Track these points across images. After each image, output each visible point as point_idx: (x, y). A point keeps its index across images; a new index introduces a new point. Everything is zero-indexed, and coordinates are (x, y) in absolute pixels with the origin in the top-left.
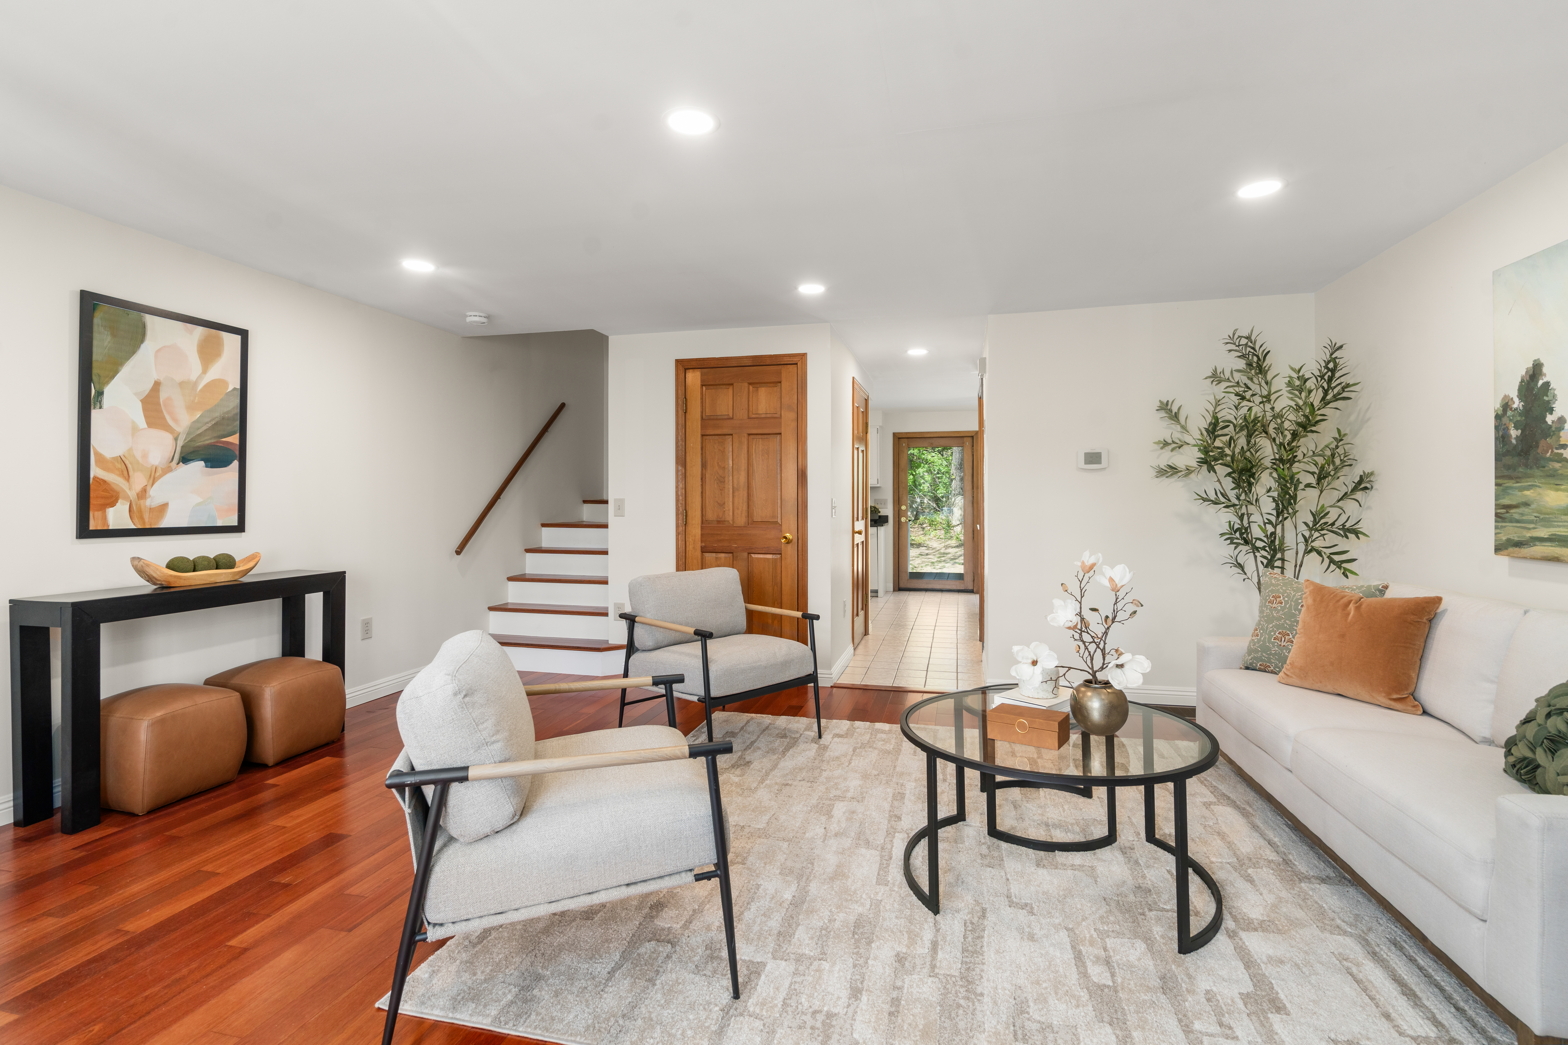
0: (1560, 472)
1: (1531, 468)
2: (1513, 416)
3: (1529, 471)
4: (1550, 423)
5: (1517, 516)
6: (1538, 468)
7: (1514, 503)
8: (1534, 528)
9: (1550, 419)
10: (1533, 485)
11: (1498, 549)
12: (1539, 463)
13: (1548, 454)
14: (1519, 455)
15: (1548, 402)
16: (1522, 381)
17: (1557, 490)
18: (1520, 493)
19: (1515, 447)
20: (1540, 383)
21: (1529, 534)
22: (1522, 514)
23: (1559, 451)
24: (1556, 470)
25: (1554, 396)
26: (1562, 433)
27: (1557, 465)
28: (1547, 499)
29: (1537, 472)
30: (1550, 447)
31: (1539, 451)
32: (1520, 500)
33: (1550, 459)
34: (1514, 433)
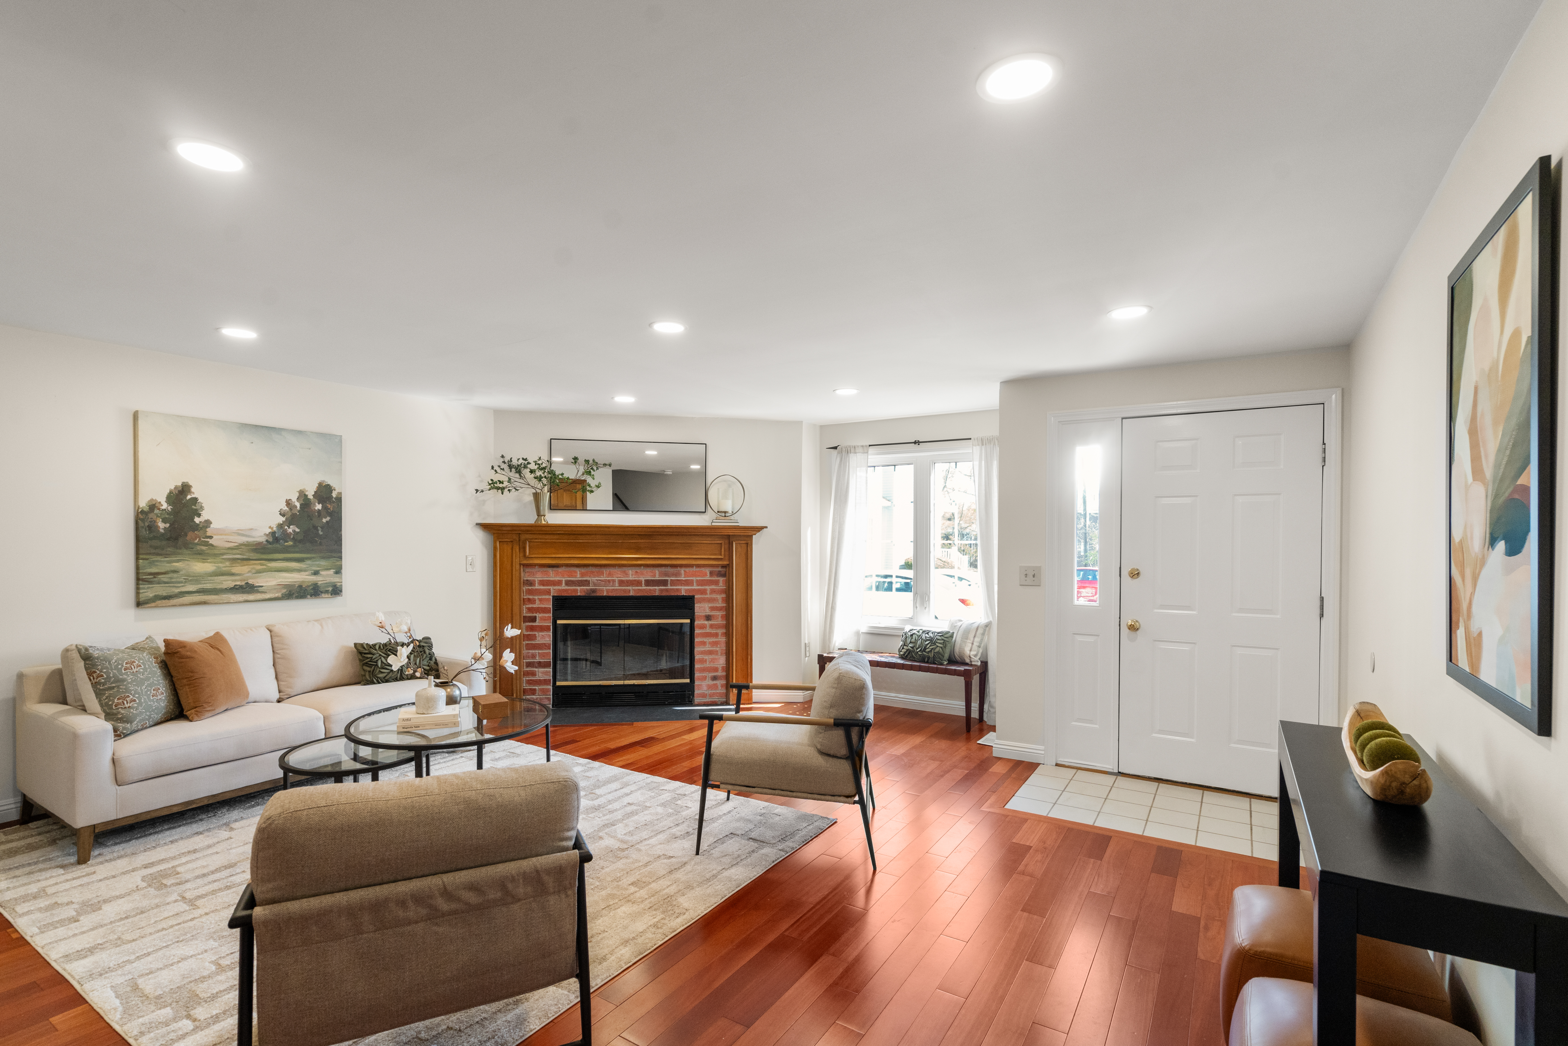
0: (207, 552)
1: (180, 549)
2: (161, 514)
4: (197, 522)
6: (187, 548)
9: (197, 520)
11: (139, 604)
12: (186, 546)
13: (196, 541)
14: (168, 539)
15: (196, 510)
16: (171, 492)
17: (204, 562)
18: (168, 565)
19: (163, 535)
20: (189, 497)
23: (206, 540)
24: (202, 550)
25: (202, 507)
26: (208, 530)
27: (204, 548)
28: (195, 568)
29: (185, 551)
30: (197, 537)
31: (188, 538)
32: (168, 569)
33: (197, 544)
34: (161, 525)
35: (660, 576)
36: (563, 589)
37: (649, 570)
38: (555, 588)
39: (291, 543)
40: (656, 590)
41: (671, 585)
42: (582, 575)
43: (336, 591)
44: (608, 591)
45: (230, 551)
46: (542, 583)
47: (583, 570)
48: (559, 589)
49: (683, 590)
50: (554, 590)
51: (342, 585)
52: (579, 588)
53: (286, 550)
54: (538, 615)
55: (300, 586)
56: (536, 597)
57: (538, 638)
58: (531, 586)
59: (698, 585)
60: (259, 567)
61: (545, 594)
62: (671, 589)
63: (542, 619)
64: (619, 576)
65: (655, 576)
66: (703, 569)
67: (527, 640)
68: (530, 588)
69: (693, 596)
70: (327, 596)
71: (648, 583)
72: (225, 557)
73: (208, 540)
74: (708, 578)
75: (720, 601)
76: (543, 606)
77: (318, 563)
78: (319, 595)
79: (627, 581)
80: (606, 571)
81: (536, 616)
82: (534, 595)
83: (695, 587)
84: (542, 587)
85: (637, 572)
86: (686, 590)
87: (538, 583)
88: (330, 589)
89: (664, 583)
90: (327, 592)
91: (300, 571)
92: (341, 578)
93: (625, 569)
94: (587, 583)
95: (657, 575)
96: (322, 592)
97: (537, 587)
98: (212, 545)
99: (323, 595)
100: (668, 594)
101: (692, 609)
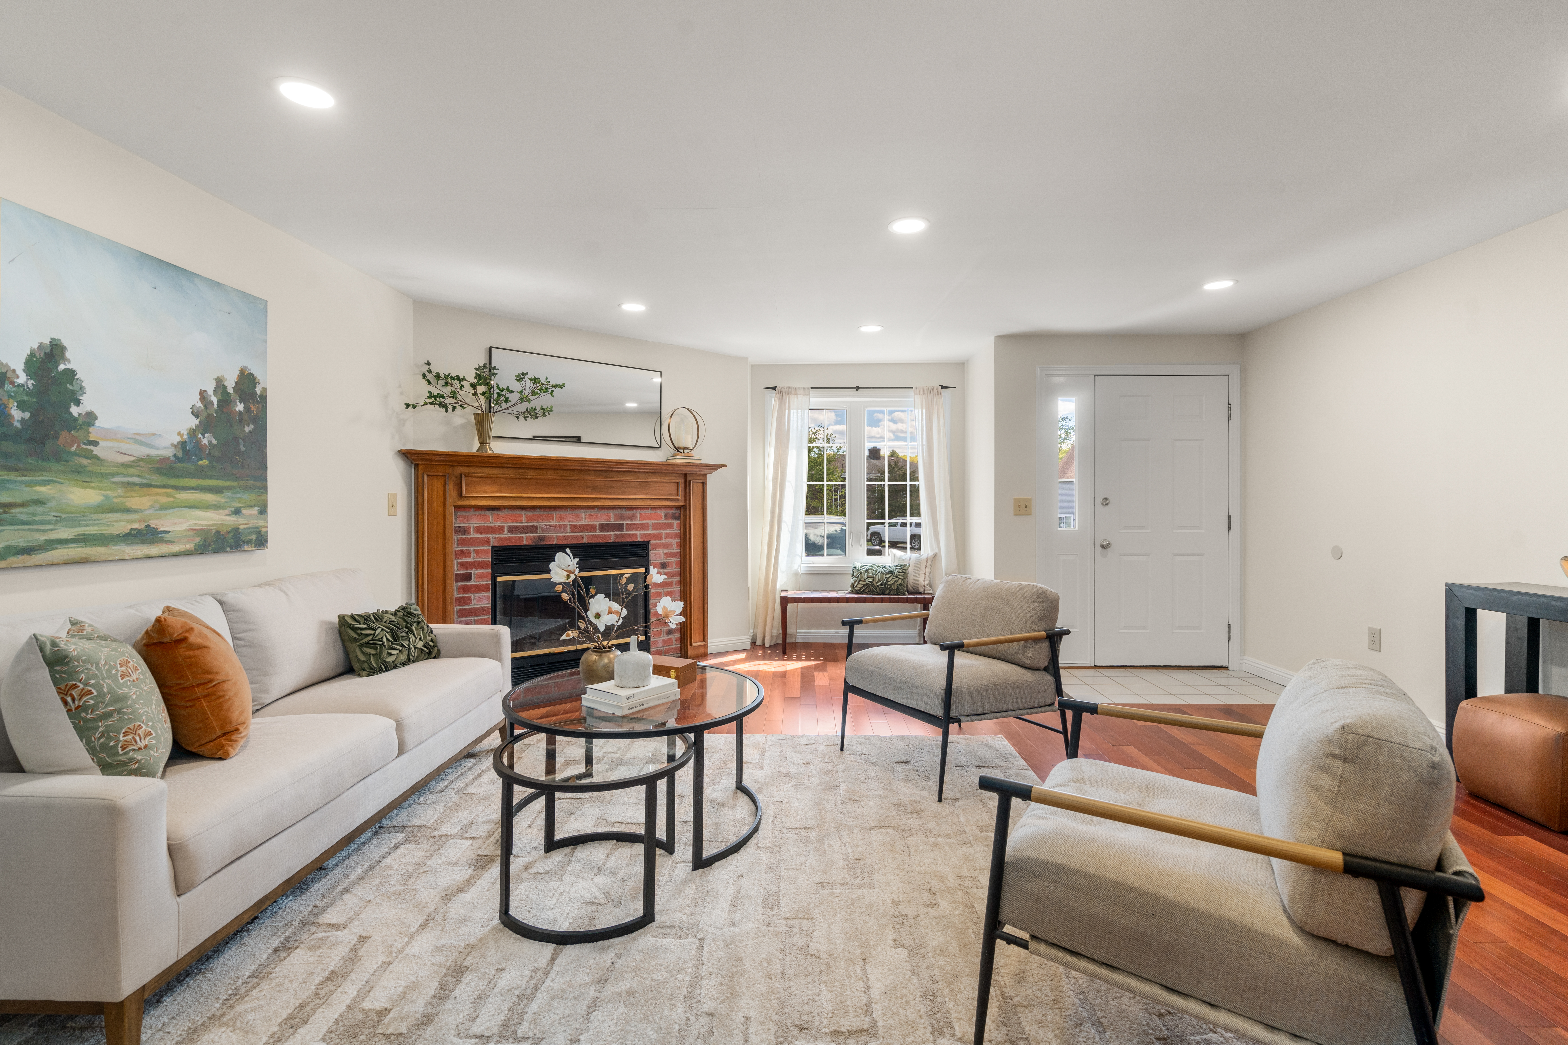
0: (90, 469)
1: (48, 460)
2: (16, 393)
3: (45, 464)
4: (75, 414)
5: (23, 517)
6: (58, 461)
7: (18, 501)
8: (51, 530)
9: (75, 410)
10: (53, 481)
12: (58, 456)
13: (74, 448)
14: (29, 441)
15: (73, 392)
16: (32, 354)
17: (86, 488)
18: (28, 489)
19: (18, 433)
20: (62, 367)
21: (42, 538)
22: (33, 514)
23: (88, 447)
24: (83, 466)
25: (82, 388)
26: (91, 429)
27: (85, 462)
28: (72, 496)
29: (56, 466)
30: (75, 440)
31: (61, 441)
32: (29, 498)
33: (75, 454)
34: (17, 415)
35: (615, 520)
36: (505, 537)
37: (604, 512)
38: (495, 536)
39: (205, 462)
40: (611, 536)
41: (627, 530)
42: (529, 519)
43: (261, 541)
44: (558, 538)
45: (124, 470)
46: (479, 530)
47: (530, 513)
48: (500, 538)
49: (639, 535)
50: (494, 539)
51: (267, 531)
52: (524, 535)
53: (201, 473)
54: (474, 572)
55: (218, 533)
56: (472, 549)
57: (474, 602)
58: (464, 534)
59: (653, 529)
60: (164, 500)
61: (483, 545)
62: (627, 534)
63: (480, 576)
64: (571, 520)
65: (609, 519)
66: (658, 511)
67: (460, 605)
68: (463, 537)
69: (648, 542)
70: (250, 548)
71: (603, 527)
72: (116, 479)
73: (92, 447)
74: (663, 521)
75: (675, 546)
76: (480, 560)
77: (238, 495)
78: (240, 546)
79: (580, 526)
80: (556, 514)
81: (471, 573)
82: (468, 546)
83: (651, 532)
84: (478, 536)
85: (590, 515)
86: (642, 535)
87: (474, 530)
88: (254, 537)
89: (619, 527)
90: (249, 542)
91: (216, 507)
92: (266, 520)
93: (577, 511)
94: (534, 529)
95: (611, 518)
96: (244, 542)
97: (472, 536)
98: (97, 458)
99: (246, 548)
100: (623, 540)
101: (647, 555)
